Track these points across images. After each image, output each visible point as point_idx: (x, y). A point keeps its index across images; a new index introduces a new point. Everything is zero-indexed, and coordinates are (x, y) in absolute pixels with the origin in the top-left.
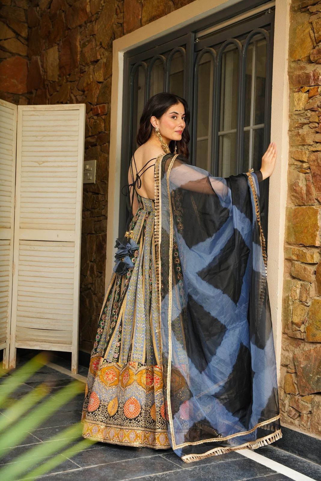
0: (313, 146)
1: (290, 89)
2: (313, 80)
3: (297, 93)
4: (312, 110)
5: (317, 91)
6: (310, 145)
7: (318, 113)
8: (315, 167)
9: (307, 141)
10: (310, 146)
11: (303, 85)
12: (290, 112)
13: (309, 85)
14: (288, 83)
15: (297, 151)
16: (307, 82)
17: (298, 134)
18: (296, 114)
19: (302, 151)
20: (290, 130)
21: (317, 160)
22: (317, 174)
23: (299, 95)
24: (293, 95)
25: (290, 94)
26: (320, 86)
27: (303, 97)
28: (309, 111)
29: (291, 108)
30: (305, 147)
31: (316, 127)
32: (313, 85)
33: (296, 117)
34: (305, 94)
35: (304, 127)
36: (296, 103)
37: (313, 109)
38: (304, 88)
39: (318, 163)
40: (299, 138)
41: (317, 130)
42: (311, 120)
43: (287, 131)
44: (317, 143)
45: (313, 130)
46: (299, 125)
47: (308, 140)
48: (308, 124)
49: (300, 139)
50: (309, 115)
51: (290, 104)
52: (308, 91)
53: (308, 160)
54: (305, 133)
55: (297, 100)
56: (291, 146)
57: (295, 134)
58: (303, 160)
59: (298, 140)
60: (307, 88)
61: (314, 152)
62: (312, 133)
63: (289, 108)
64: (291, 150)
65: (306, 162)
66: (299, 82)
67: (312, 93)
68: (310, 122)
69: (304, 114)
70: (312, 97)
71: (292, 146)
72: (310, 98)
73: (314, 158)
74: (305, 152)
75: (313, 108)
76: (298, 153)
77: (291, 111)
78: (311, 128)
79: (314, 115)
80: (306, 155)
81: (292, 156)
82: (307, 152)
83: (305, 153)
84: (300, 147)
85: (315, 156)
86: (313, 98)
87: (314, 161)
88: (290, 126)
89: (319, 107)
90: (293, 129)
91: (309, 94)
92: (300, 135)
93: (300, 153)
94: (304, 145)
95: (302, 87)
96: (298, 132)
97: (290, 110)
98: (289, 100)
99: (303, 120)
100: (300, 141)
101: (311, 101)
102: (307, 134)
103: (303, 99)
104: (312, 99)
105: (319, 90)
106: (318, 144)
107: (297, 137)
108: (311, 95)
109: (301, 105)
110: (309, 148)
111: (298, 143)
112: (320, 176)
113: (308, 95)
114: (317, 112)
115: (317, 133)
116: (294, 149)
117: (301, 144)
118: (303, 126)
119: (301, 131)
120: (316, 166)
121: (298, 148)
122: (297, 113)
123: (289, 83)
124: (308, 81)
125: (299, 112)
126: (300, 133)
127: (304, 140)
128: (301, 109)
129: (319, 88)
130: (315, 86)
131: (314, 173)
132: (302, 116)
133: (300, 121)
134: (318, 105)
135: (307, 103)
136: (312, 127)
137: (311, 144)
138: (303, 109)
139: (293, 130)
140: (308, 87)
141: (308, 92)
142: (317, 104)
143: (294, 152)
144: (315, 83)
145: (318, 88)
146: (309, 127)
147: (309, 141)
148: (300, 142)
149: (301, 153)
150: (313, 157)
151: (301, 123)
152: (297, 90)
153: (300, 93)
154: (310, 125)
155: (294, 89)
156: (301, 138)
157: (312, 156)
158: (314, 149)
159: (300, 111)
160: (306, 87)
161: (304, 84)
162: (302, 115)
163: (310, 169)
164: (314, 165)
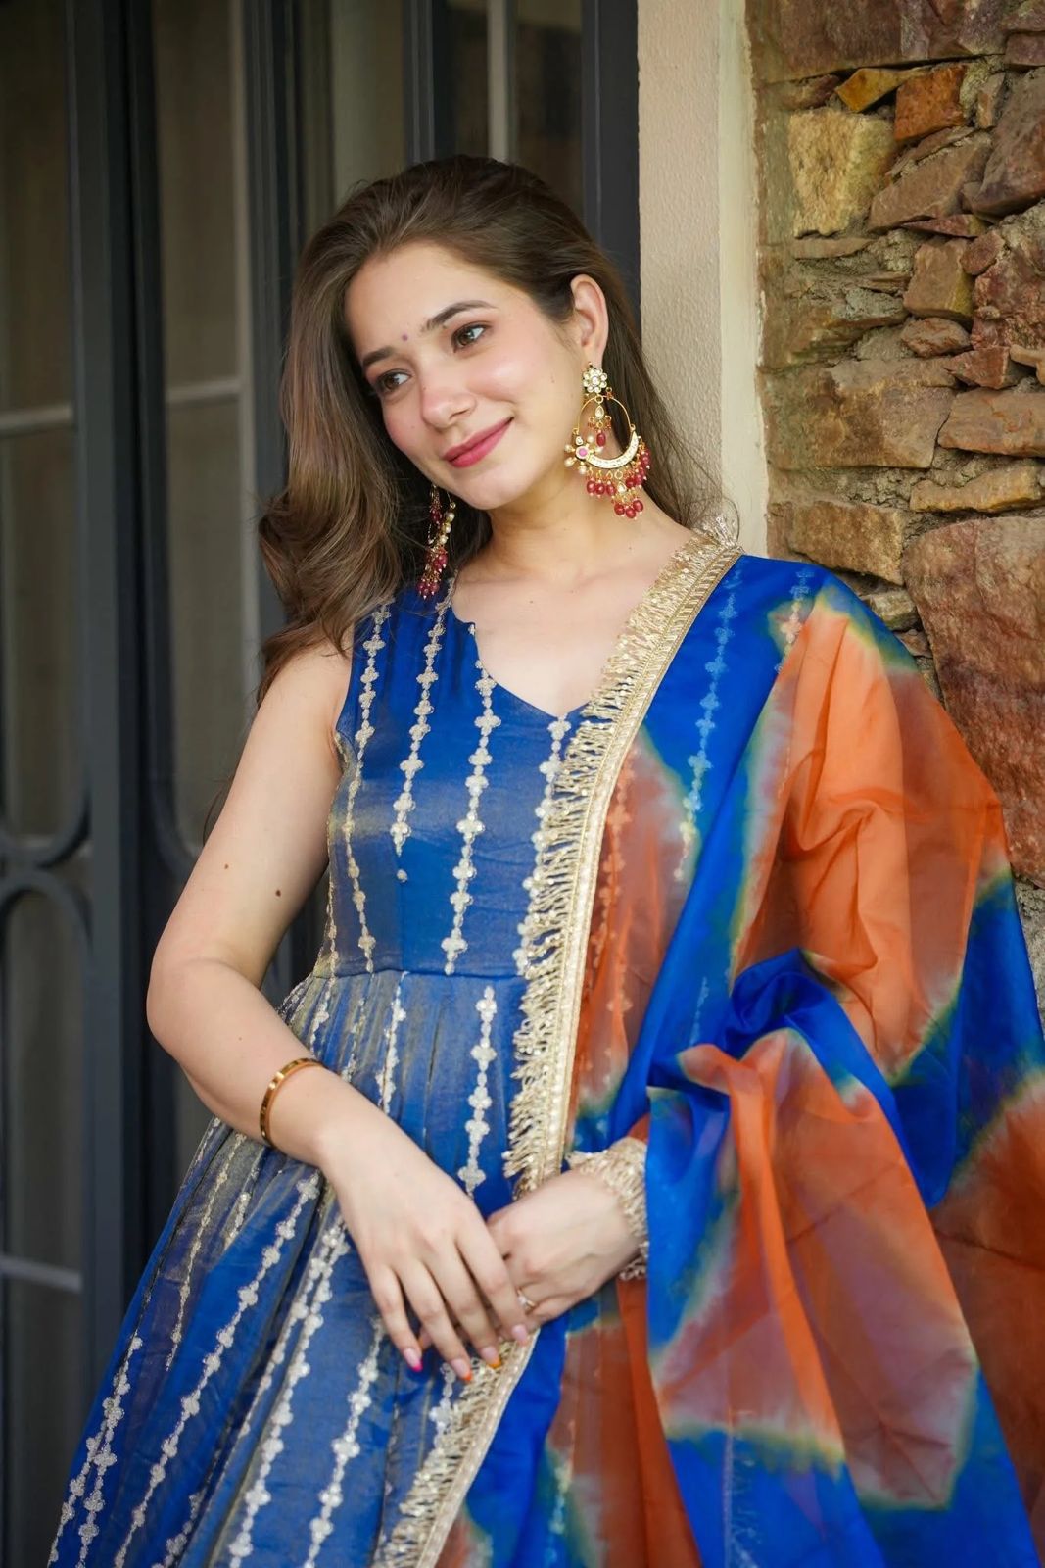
0: (939, 476)
1: (762, 88)
2: (924, 20)
3: (811, 114)
4: (922, 231)
5: (955, 97)
6: (913, 470)
7: (967, 256)
8: (953, 621)
9: (889, 439)
10: (914, 479)
11: (852, 57)
12: (763, 243)
13: (891, 59)
14: (748, 43)
15: (828, 506)
16: (875, 32)
17: (829, 396)
18: (807, 262)
19: (864, 512)
20: (771, 369)
21: (969, 571)
22: (975, 670)
23: (825, 130)
24: (786, 131)
25: (758, 122)
26: (971, 65)
27: (856, 141)
28: (896, 237)
29: (769, 216)
30: (883, 482)
31: (952, 351)
32: (917, 55)
33: (810, 280)
34: (865, 123)
35: (863, 349)
36: (803, 182)
37: (927, 226)
38: (863, 79)
39: (979, 593)
40: (831, 420)
41: (962, 366)
42: (914, 298)
43: (752, 373)
44: (964, 455)
45: (936, 371)
46: (830, 334)
47: (899, 433)
48: (894, 325)
49: (844, 429)
50: (898, 265)
51: (763, 194)
52: (889, 99)
53: (904, 573)
54: (877, 388)
55: (808, 162)
56: (781, 469)
57: (805, 392)
58: (870, 568)
59: (831, 436)
60: (880, 81)
61: (941, 514)
62: (923, 385)
63: (755, 219)
64: (781, 499)
65: (889, 586)
66: (826, 44)
67: (918, 112)
68: (909, 314)
69: (865, 257)
70: (915, 142)
71: (786, 471)
72: (904, 146)
73: (947, 556)
74: (884, 518)
75: (926, 218)
76: (834, 520)
77: (773, 236)
78: (916, 354)
79: (935, 268)
80: (887, 540)
81: (792, 538)
82: (895, 517)
83: (885, 526)
84: (843, 481)
85: (951, 543)
86: (922, 148)
87: (950, 580)
88: (772, 341)
89: (968, 211)
90: (790, 360)
91: (892, 119)
92: (839, 400)
93: (845, 521)
94: (868, 470)
95: (843, 76)
96: (830, 384)
97: (763, 230)
98: (755, 163)
99: (859, 304)
100: (840, 442)
101: (907, 166)
102: (891, 396)
103: (854, 155)
104: (913, 152)
105: (965, 88)
106: (972, 468)
107: (824, 413)
108: (908, 128)
109: (841, 195)
110: (904, 490)
111: (831, 455)
112: (993, 681)
113: (885, 125)
114: (959, 248)
115: (961, 386)
116: (803, 496)
117: (850, 461)
118: (854, 342)
119: (842, 375)
120: (968, 616)
121: (832, 490)
122: (815, 249)
123: (757, 49)
124: (884, 25)
125: (832, 244)
126: (841, 388)
127: (869, 436)
128: (835, 224)
129: (970, 79)
130: (934, 62)
131: (950, 662)
132: (848, 271)
133: (838, 311)
134: (961, 199)
135: (883, 186)
136: (922, 348)
137: (924, 464)
138: (853, 223)
139: (790, 368)
140: (886, 73)
141: (885, 111)
142: (953, 188)
143: (806, 514)
144: (933, 39)
145: (961, 76)
146: (904, 343)
147: (912, 442)
148: (846, 451)
149: (857, 526)
150: (938, 551)
151: (843, 323)
152: (805, 93)
153: (832, 114)
154: (907, 333)
155: (791, 92)
156: (850, 420)
157: (931, 549)
158: (947, 500)
159: (832, 235)
160: (873, 75)
161: (863, 50)
162: (849, 263)
163: (918, 627)
164: (949, 609)
